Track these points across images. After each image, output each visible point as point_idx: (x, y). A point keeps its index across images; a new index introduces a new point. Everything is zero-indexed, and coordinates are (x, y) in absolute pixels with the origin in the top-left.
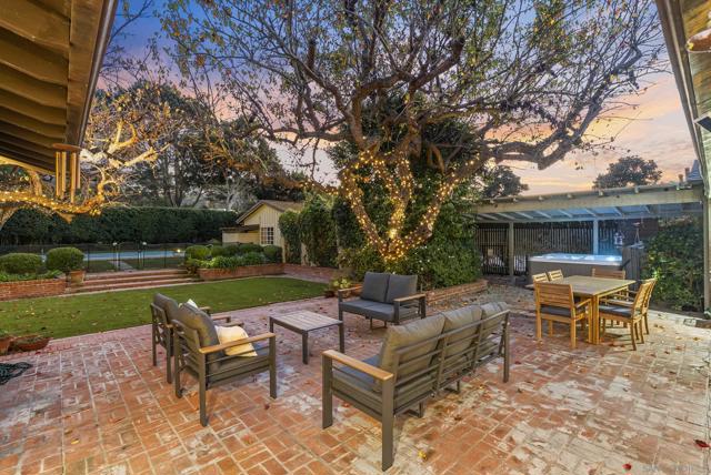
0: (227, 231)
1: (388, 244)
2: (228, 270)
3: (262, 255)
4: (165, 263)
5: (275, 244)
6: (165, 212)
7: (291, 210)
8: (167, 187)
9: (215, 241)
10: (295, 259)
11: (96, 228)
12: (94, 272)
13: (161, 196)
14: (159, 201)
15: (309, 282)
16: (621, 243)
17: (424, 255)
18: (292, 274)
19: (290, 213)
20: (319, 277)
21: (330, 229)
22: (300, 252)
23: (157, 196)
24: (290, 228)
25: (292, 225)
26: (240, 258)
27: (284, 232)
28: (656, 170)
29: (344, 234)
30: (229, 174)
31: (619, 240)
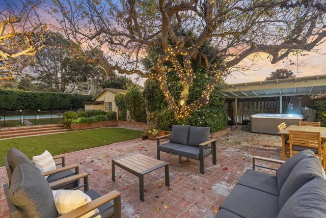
0: (87, 104)
1: (180, 109)
2: (87, 124)
3: (106, 116)
4: (52, 121)
5: (113, 110)
6: (54, 95)
7: (121, 93)
8: (57, 83)
9: (81, 109)
10: (123, 118)
11: (16, 103)
12: (8, 127)
13: (54, 87)
14: (52, 90)
15: (132, 130)
16: (292, 108)
17: (200, 115)
18: (122, 126)
19: (120, 95)
20: (137, 127)
21: (142, 102)
22: (126, 114)
23: (52, 87)
24: (120, 103)
25: (122, 100)
26: (93, 118)
27: (117, 104)
28: (293, 75)
29: (150, 104)
30: (89, 76)
31: (290, 106)
